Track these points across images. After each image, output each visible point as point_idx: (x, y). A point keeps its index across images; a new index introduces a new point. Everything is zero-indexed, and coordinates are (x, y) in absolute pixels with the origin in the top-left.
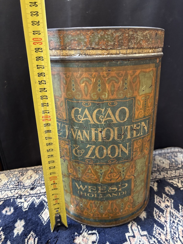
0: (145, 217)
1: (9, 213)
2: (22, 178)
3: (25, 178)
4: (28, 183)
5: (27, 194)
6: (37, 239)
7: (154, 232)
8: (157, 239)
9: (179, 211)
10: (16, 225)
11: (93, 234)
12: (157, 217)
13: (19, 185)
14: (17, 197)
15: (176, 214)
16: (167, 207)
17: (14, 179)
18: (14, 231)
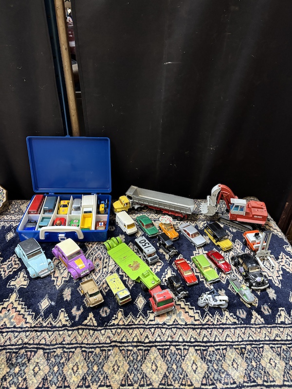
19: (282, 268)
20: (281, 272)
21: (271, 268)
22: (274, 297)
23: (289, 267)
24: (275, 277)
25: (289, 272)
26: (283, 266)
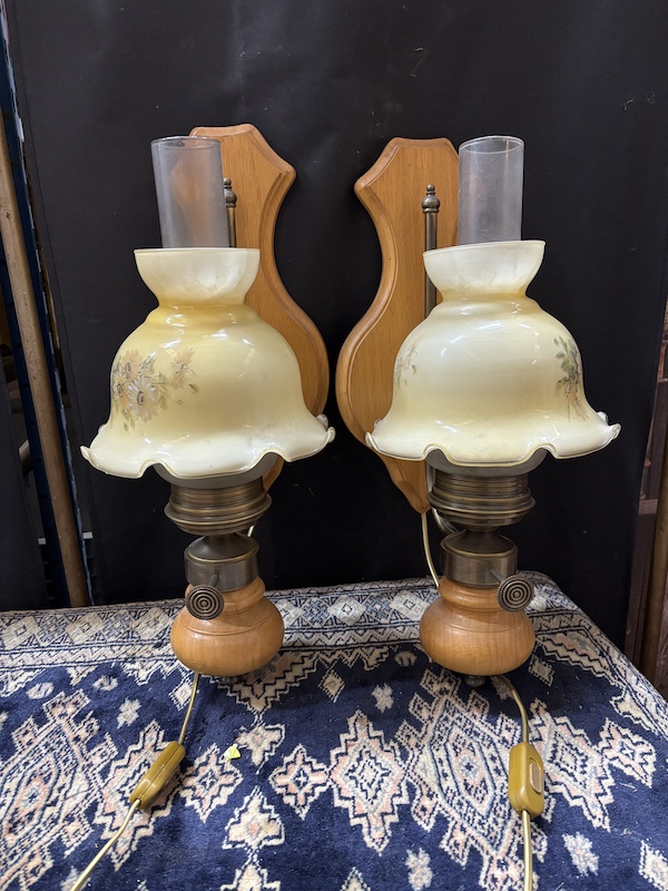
0: (389, 707)
1: (107, 688)
2: (137, 622)
3: (143, 625)
4: (148, 633)
5: (147, 655)
6: (162, 733)
7: (399, 733)
8: (400, 744)
9: (466, 701)
10: (122, 708)
11: (274, 730)
12: (416, 709)
13: (129, 636)
14: (126, 659)
15: (456, 705)
16: (442, 692)
17: (118, 625)
18: (119, 718)
19: (610, 766)
20: (610, 782)
21: (579, 769)
22: (590, 864)
23: (632, 763)
24: (591, 800)
25: (631, 779)
26: (614, 759)
